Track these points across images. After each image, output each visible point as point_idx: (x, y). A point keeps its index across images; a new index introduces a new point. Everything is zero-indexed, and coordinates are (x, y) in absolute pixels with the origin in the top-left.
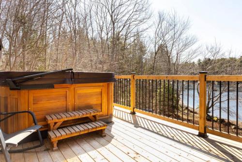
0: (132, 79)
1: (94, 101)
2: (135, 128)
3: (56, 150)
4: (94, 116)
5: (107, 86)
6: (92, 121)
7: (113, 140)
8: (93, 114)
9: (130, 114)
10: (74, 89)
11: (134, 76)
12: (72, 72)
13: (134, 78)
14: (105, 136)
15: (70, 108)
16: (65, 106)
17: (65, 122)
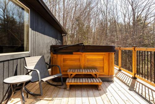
0: (133, 50)
1: (98, 64)
2: (129, 91)
3: (68, 90)
4: (96, 75)
5: (108, 55)
6: (94, 78)
7: (104, 95)
8: (94, 73)
9: (132, 78)
10: (85, 55)
11: (135, 48)
12: (83, 45)
13: (134, 50)
14: (100, 90)
15: (82, 67)
16: (79, 65)
17: (76, 75)
